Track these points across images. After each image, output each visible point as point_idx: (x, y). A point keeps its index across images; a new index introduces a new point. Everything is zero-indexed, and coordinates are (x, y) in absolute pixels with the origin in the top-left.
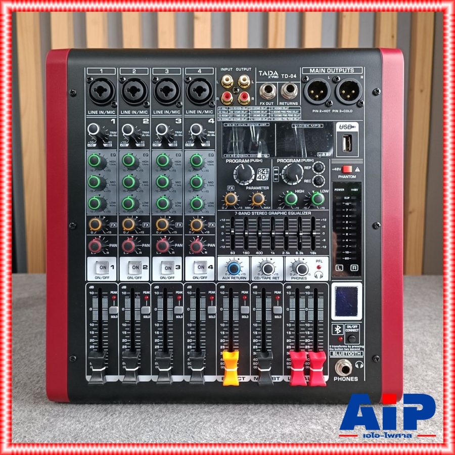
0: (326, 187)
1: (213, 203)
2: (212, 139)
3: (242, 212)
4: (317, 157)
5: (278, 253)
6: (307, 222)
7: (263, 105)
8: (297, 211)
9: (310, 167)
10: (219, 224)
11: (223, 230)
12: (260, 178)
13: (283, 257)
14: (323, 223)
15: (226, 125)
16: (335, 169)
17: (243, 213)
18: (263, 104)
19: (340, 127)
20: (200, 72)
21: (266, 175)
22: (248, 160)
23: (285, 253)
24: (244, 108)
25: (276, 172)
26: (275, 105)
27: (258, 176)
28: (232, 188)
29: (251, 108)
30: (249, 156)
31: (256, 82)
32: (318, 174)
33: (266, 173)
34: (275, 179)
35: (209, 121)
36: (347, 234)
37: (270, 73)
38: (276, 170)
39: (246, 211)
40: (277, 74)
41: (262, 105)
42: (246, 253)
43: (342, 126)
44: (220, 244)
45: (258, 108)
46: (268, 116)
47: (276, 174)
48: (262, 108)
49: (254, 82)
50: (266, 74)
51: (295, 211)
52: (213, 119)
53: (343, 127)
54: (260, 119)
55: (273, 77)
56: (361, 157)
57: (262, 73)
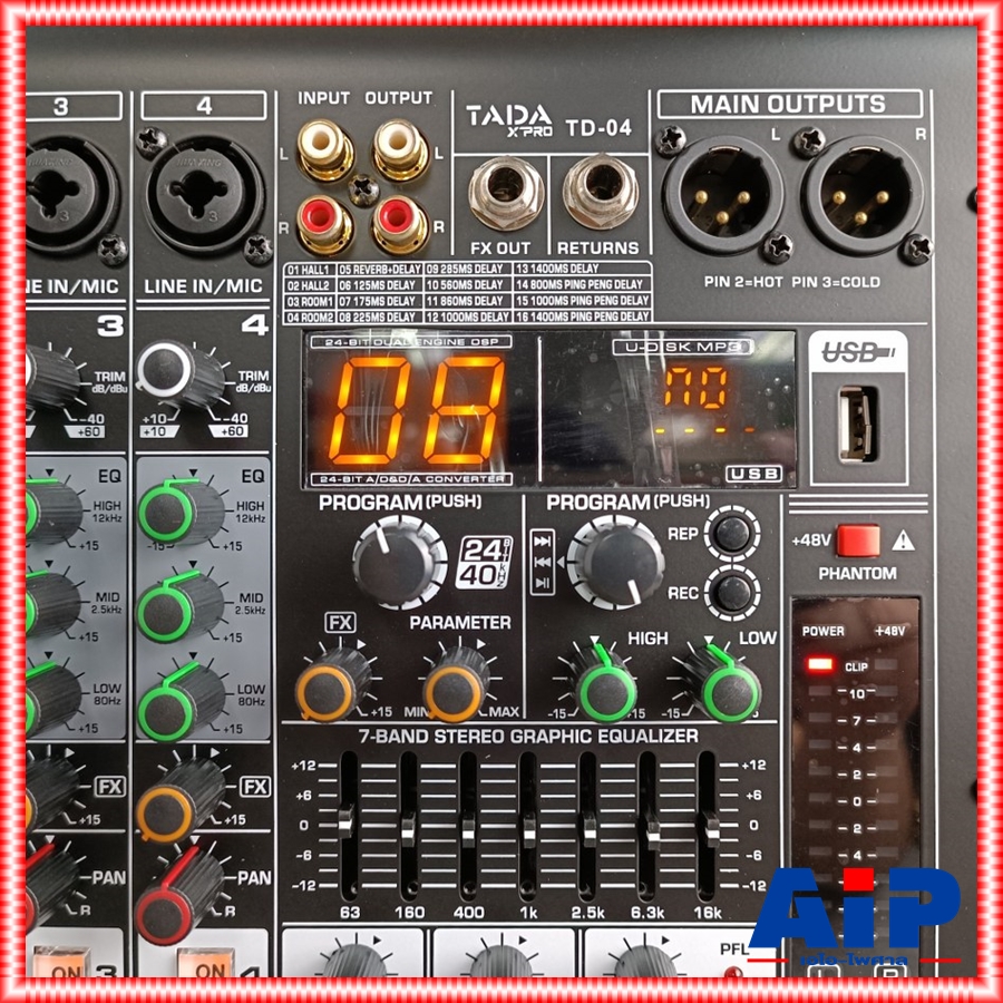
0: (765, 621)
1: (260, 690)
2: (256, 406)
3: (389, 728)
4: (723, 484)
5: (554, 911)
6: (678, 774)
7: (486, 256)
8: (637, 728)
9: (693, 532)
10: (291, 782)
11: (309, 810)
12: (472, 580)
13: (576, 929)
14: (749, 780)
15: (322, 342)
16: (806, 540)
17: (395, 737)
18: (486, 248)
19: (826, 352)
20: (208, 110)
21: (497, 565)
22: (419, 498)
23: (584, 912)
24: (399, 268)
25: (542, 552)
26: (538, 252)
27: (462, 567)
28: (346, 622)
29: (430, 267)
30: (423, 479)
31: (453, 155)
32: (731, 563)
33: (497, 554)
34: (539, 583)
35: (246, 327)
36: (857, 829)
37: (517, 115)
38: (543, 541)
39: (409, 728)
40: (545, 117)
41: (478, 256)
42: (410, 911)
43: (833, 347)
44: (292, 870)
45: (464, 268)
46: (506, 302)
47: (542, 562)
48: (482, 268)
49: (446, 152)
50: (497, 118)
51: (629, 728)
52: (261, 318)
53: (838, 352)
54: (470, 319)
55: (527, 131)
56: (920, 483)
57: (481, 116)
